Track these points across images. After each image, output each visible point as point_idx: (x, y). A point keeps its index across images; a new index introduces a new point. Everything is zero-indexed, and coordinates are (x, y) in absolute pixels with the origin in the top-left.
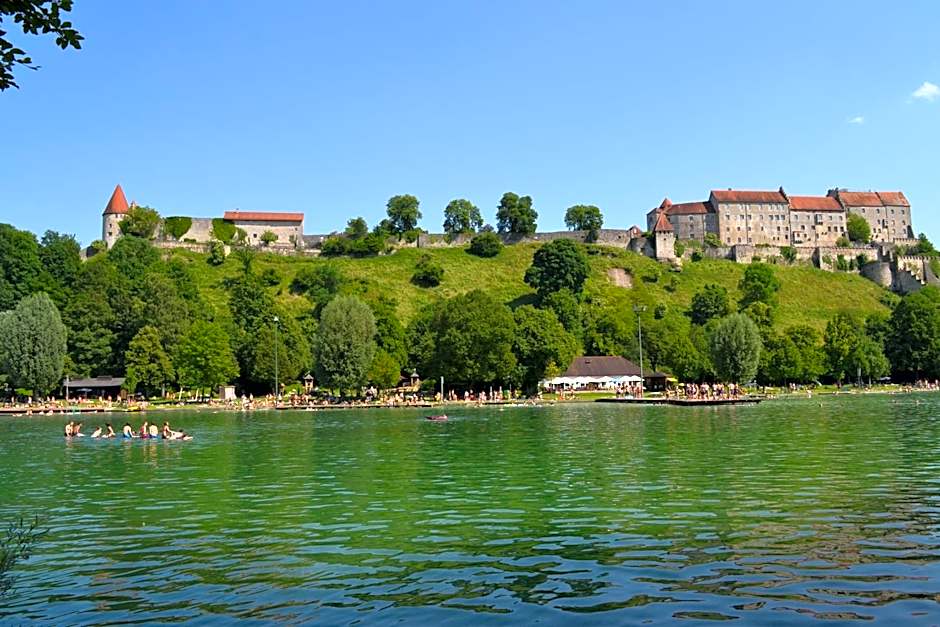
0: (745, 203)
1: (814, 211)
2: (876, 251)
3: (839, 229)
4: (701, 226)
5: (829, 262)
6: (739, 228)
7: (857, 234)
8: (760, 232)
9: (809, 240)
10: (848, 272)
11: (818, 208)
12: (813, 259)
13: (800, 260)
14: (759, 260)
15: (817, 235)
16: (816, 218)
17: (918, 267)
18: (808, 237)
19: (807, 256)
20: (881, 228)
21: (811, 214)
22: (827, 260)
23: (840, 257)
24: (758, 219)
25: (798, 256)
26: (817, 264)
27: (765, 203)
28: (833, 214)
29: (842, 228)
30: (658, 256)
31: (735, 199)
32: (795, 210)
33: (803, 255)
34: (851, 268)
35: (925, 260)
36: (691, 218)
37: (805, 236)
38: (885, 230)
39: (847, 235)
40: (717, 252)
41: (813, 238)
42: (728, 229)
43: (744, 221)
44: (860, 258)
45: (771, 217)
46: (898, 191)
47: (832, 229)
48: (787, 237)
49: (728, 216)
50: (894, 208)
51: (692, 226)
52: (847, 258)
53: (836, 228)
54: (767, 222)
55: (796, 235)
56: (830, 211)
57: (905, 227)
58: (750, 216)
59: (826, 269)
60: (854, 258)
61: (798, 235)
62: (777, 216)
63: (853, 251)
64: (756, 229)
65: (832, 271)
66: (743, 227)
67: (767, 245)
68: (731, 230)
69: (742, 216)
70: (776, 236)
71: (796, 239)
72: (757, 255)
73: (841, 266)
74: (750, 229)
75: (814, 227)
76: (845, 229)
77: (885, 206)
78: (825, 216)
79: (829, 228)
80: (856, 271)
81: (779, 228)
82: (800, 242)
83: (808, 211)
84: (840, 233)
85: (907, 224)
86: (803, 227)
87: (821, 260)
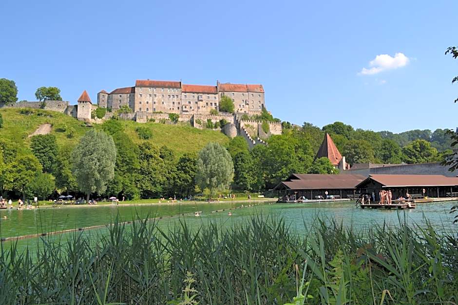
0: (153, 87)
1: (198, 93)
2: (233, 117)
3: (213, 104)
4: (125, 101)
5: (200, 123)
6: (147, 103)
7: (226, 107)
8: (161, 105)
9: (193, 110)
10: (214, 129)
11: (201, 91)
12: (191, 121)
13: (182, 122)
14: (154, 121)
15: (199, 108)
16: (198, 97)
17: (255, 127)
18: (192, 108)
19: (187, 119)
20: (244, 105)
21: (196, 95)
22: (199, 122)
23: (209, 121)
24: (160, 97)
25: (180, 119)
26: (192, 124)
27: (166, 87)
28: (210, 95)
29: (215, 104)
30: (78, 116)
31: (147, 85)
32: (185, 92)
33: (184, 119)
34: (216, 127)
35: (259, 123)
36: (120, 96)
37: (191, 108)
38: (247, 106)
39: (218, 108)
40: (127, 116)
41: (196, 109)
42: (140, 103)
43: (151, 98)
44: (221, 121)
45: (169, 96)
46: (260, 84)
47: (209, 104)
48: (178, 108)
49: (141, 95)
50: (254, 94)
51: (120, 101)
52: (213, 121)
53: (211, 104)
54: (167, 99)
55: (184, 107)
56: (208, 93)
57: (260, 105)
58: (155, 95)
59: (198, 128)
60: (218, 121)
61: (186, 107)
62: (173, 96)
63: (218, 117)
64: (159, 103)
65: (201, 128)
66: (150, 102)
67: (161, 112)
68: (142, 103)
69: (150, 95)
70: (172, 107)
71: (184, 109)
72: (153, 118)
73: (209, 125)
74: (155, 103)
75: (197, 103)
76: (218, 105)
77: (248, 92)
78: (204, 97)
79: (207, 103)
80: (219, 129)
81: (174, 103)
82: (187, 111)
83: (194, 93)
84: (214, 107)
85: (262, 103)
86: (190, 102)
87: (195, 122)
